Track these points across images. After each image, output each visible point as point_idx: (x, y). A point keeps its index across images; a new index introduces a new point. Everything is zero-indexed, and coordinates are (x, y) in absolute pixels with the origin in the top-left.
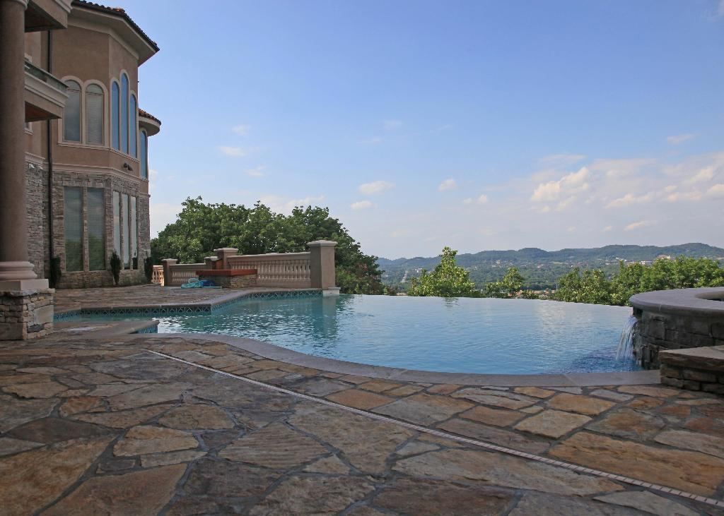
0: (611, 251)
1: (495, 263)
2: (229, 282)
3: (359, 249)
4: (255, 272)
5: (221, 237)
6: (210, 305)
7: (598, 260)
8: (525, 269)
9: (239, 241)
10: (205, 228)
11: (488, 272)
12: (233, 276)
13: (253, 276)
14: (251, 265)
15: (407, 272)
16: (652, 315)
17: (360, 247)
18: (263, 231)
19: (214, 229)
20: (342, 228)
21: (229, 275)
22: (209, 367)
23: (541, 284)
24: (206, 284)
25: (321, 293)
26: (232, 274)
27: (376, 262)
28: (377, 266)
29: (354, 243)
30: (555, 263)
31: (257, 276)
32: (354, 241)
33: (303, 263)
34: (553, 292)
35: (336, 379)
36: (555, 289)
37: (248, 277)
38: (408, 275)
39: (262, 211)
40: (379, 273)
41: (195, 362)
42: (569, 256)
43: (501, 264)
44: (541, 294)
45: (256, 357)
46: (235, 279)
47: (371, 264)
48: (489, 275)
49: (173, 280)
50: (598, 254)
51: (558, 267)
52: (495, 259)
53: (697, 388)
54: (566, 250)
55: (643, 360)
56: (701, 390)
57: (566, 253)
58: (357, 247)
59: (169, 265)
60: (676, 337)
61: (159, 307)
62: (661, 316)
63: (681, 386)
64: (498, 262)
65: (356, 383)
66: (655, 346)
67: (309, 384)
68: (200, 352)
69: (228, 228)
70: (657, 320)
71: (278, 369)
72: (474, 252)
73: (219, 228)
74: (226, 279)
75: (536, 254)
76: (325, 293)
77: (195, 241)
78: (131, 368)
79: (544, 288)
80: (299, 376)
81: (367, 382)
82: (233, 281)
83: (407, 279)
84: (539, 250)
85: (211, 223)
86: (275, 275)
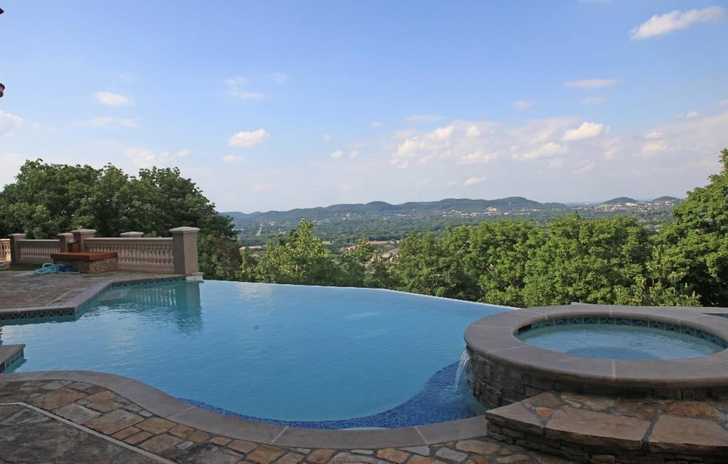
0: (448, 204)
1: (345, 216)
2: (88, 268)
3: (214, 209)
4: (115, 255)
5: (70, 200)
6: (74, 308)
7: (437, 212)
8: (373, 221)
9: (89, 203)
10: (49, 190)
11: (339, 224)
12: (92, 261)
13: (114, 260)
14: (110, 248)
15: (261, 225)
16: (481, 359)
17: (214, 207)
18: (117, 194)
19: (62, 191)
20: (195, 187)
21: (88, 260)
22: (100, 432)
23: (387, 236)
24: (63, 269)
25: (184, 279)
26: (91, 259)
27: (232, 223)
28: (232, 226)
29: (208, 204)
30: (399, 215)
31: (117, 260)
32: (208, 201)
33: (166, 249)
34: (398, 242)
35: (226, 447)
36: (399, 239)
37: (108, 261)
38: (263, 228)
39: (114, 172)
40: (235, 233)
41: (83, 425)
42: (412, 208)
43: (350, 217)
44: (387, 244)
45: (143, 413)
46: (94, 264)
47: (227, 224)
48: (340, 227)
49: (22, 256)
50: (437, 207)
51: (403, 219)
52: (345, 212)
53: (511, 442)
54: (409, 203)
55: (474, 390)
56: (514, 443)
57: (409, 206)
58: (211, 207)
59: (16, 240)
60: (498, 380)
61: (17, 312)
62: (487, 361)
63: (500, 439)
64: (348, 215)
65: (245, 451)
66: (483, 384)
67: (202, 455)
68: (85, 406)
69: (77, 190)
70: (485, 363)
71: (168, 433)
72: (325, 205)
73: (67, 191)
74: (85, 264)
75: (381, 207)
76: (189, 279)
77: (40, 208)
78: (17, 441)
79: (390, 239)
80: (190, 444)
81: (254, 450)
82: (92, 266)
83: (262, 233)
84: (384, 203)
85: (57, 184)
86: (137, 260)
